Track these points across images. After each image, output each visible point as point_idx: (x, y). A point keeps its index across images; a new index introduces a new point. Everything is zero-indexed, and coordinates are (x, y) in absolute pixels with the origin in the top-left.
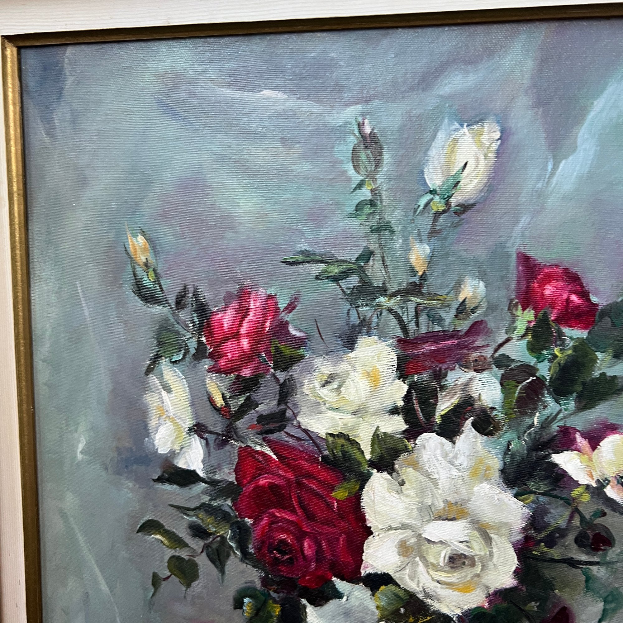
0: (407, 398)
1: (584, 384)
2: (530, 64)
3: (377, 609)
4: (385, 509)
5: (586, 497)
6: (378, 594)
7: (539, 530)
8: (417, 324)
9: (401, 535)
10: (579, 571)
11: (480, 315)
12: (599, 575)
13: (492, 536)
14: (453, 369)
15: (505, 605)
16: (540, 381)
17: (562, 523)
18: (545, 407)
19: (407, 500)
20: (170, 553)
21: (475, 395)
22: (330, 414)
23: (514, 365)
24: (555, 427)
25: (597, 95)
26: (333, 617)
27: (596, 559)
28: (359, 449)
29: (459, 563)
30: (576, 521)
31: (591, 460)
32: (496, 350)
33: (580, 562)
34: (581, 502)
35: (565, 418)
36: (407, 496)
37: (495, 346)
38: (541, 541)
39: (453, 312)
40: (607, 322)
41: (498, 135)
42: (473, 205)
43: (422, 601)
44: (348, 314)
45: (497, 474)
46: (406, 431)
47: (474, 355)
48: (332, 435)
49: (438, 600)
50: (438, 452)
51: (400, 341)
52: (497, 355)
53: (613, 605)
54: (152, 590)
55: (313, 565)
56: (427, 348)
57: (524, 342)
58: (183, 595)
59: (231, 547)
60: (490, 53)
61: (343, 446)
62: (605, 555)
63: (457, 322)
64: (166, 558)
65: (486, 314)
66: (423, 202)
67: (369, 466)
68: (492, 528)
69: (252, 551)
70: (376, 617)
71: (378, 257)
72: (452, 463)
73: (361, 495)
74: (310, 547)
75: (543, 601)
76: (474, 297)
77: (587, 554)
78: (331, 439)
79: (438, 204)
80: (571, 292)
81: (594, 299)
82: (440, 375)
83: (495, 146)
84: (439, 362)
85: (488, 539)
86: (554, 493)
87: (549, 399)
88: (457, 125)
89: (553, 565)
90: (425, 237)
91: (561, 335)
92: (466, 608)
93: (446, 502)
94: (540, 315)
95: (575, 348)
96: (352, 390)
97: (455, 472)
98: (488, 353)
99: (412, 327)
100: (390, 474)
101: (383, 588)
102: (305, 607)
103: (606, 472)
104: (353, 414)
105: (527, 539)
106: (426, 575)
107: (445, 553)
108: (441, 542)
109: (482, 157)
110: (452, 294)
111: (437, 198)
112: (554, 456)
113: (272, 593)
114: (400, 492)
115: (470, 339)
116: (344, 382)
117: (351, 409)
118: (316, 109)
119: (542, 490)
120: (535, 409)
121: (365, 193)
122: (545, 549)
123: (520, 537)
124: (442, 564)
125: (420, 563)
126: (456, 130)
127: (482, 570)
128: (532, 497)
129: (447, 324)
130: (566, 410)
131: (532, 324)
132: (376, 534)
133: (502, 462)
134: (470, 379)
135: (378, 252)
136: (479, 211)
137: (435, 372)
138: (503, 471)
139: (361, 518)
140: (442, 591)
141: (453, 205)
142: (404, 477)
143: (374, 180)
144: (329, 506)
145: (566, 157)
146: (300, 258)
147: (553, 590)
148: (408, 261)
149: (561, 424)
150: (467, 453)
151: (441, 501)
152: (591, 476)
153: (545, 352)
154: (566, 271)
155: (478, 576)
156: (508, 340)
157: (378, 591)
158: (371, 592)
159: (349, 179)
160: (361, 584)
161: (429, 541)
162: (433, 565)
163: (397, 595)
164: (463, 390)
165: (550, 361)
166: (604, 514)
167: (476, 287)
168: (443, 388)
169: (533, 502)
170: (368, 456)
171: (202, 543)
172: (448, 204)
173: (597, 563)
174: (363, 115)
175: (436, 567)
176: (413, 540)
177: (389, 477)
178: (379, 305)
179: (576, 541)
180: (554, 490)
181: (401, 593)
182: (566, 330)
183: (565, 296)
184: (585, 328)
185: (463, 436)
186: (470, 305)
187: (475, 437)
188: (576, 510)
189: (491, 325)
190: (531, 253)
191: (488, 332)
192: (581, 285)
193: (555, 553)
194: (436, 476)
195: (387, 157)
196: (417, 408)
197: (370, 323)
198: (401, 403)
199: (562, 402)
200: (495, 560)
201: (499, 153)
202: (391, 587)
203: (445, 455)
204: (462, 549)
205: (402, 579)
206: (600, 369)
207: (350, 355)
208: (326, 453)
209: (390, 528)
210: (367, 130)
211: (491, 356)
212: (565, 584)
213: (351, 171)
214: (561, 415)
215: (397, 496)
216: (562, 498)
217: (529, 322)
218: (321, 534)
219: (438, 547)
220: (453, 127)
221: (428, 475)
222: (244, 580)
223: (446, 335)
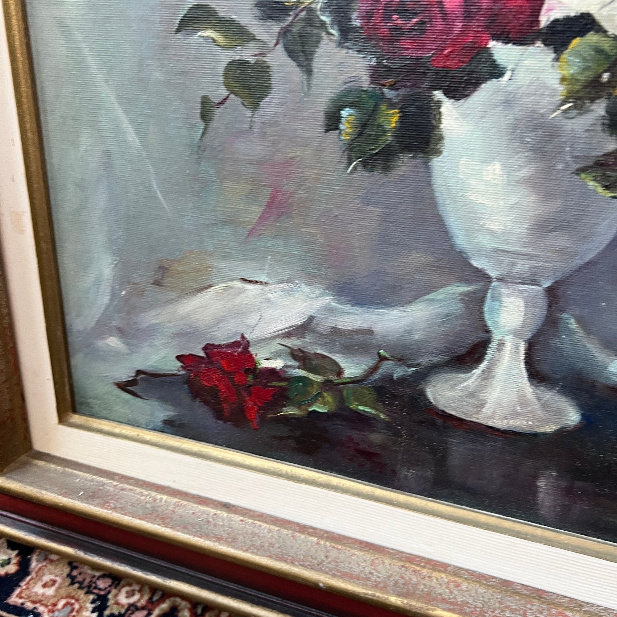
3: (562, 84)
6: (565, 55)
20: (227, 56)
26: (485, 113)
54: (201, 125)
55: (458, 26)
59: (323, 24)
69: (357, 23)
70: (559, 98)
101: (576, 41)
102: (439, 104)
113: (385, 90)
157: (567, 49)
158: (553, 55)
160: (539, 44)
163: (599, 51)
171: (276, 28)
181: (607, 44)
202: (592, 38)
205: (612, 18)
222: (343, 78)
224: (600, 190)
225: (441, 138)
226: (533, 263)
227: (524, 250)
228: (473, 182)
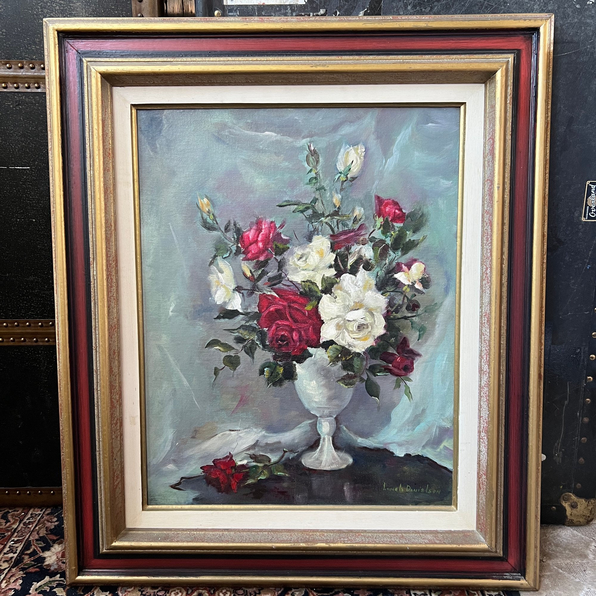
0: (336, 260)
1: (403, 244)
2: (374, 123)
3: (329, 358)
4: (329, 310)
5: (408, 290)
6: (328, 351)
7: (392, 307)
8: (338, 228)
9: (336, 321)
10: (409, 321)
11: (362, 221)
12: (416, 321)
13: (374, 313)
14: (353, 245)
15: (382, 342)
16: (387, 245)
17: (401, 302)
18: (390, 256)
19: (339, 305)
20: (224, 355)
21: (363, 255)
22: (303, 272)
23: (377, 240)
24: (394, 263)
25: (399, 134)
26: (309, 367)
27: (414, 314)
28: (316, 286)
29: (361, 328)
30: (406, 301)
31: (408, 274)
32: (370, 235)
33: (409, 317)
34: (407, 292)
35: (397, 259)
36: (338, 303)
37: (369, 233)
38: (393, 311)
39: (352, 221)
40: (409, 218)
41: (364, 150)
42: (356, 177)
43: (348, 349)
44: (308, 226)
45: (374, 286)
46: (336, 274)
47: (362, 238)
48: (304, 282)
49: (355, 347)
50: (350, 281)
51: (331, 236)
52: (370, 237)
53: (422, 332)
54: (215, 377)
55: (298, 344)
56: (343, 237)
57: (380, 230)
58: (232, 376)
59: (257, 344)
60: (359, 118)
61: (309, 286)
62: (417, 312)
63: (354, 225)
64: (222, 358)
65: (364, 221)
66: (337, 177)
67: (321, 293)
68: (374, 310)
69: (268, 343)
70: (328, 362)
71: (320, 201)
72: (356, 285)
73: (318, 306)
74: (296, 335)
75: (396, 336)
76: (359, 215)
77: (411, 313)
78: (303, 283)
79: (343, 178)
80: (396, 209)
81: (404, 211)
82: (348, 248)
83: (363, 154)
84: (348, 243)
85: (372, 315)
86: (396, 290)
87: (391, 252)
88: (348, 146)
89: (399, 321)
90: (339, 191)
91: (393, 226)
92: (366, 347)
93: (354, 302)
94: (385, 219)
95: (399, 231)
96: (312, 260)
97: (357, 289)
98: (367, 237)
99: (336, 229)
100: (330, 294)
101: (330, 347)
102: (295, 365)
103: (414, 278)
104: (313, 270)
105: (388, 311)
106: (349, 336)
107: (356, 324)
108: (354, 320)
109: (359, 159)
110: (351, 214)
111: (342, 175)
112: (395, 275)
113: (278, 362)
114: (335, 302)
115: (359, 232)
116: (308, 257)
117: (312, 269)
118: (290, 140)
119: (392, 290)
120: (386, 257)
121: (313, 174)
122: (395, 314)
123: (385, 311)
124: (355, 330)
125: (346, 332)
126: (348, 148)
127: (371, 329)
128: (388, 293)
129: (350, 226)
130: (398, 256)
131: (382, 223)
132: (325, 323)
133: (375, 281)
134: (361, 248)
135: (320, 199)
136: (359, 180)
137: (346, 247)
138: (376, 285)
139: (319, 317)
140: (356, 342)
141: (349, 178)
142: (336, 295)
143: (316, 169)
144: (304, 314)
145: (389, 158)
146: (285, 204)
147: (399, 331)
148: (332, 201)
149: (396, 262)
150: (361, 280)
151: (352, 302)
152: (409, 281)
153: (388, 234)
154: (393, 201)
155: (370, 332)
156: (374, 231)
157: (328, 349)
158: (325, 351)
159: (306, 168)
160: (321, 348)
161: (349, 321)
162: (351, 331)
163: (337, 349)
164: (358, 253)
165: (390, 237)
166: (416, 295)
167: (360, 210)
168: (350, 253)
169: (389, 296)
170: (320, 288)
171: (241, 345)
172: (347, 177)
173: (415, 316)
174: (310, 142)
175: (352, 332)
176: (342, 322)
177: (330, 296)
178: (321, 221)
179: (406, 309)
180: (396, 289)
181: (338, 347)
182: (395, 224)
183: (394, 211)
184: (402, 223)
185: (360, 272)
186: (358, 218)
187: (364, 272)
188: (405, 296)
189: (367, 225)
190: (379, 195)
191: (366, 228)
192: (399, 206)
193: (399, 315)
194: (349, 292)
195: (321, 159)
196: (340, 264)
197: (318, 229)
198: (333, 263)
199: (396, 253)
200: (376, 324)
201: (365, 157)
202: (334, 346)
203: (353, 282)
204: (363, 322)
205: (338, 341)
206: (408, 238)
207: (311, 244)
208: (301, 290)
209: (332, 319)
210: (312, 148)
211: (368, 238)
212: (404, 328)
213: (306, 165)
214: (396, 258)
215: (334, 304)
216: (399, 292)
217: (381, 222)
218: (301, 328)
219: (352, 323)
220: (346, 147)
221: (347, 292)
222: (264, 359)
223: (350, 231)
224: (344, 386)
225: (297, 375)
226: (330, 410)
227: (326, 406)
228: (308, 387)
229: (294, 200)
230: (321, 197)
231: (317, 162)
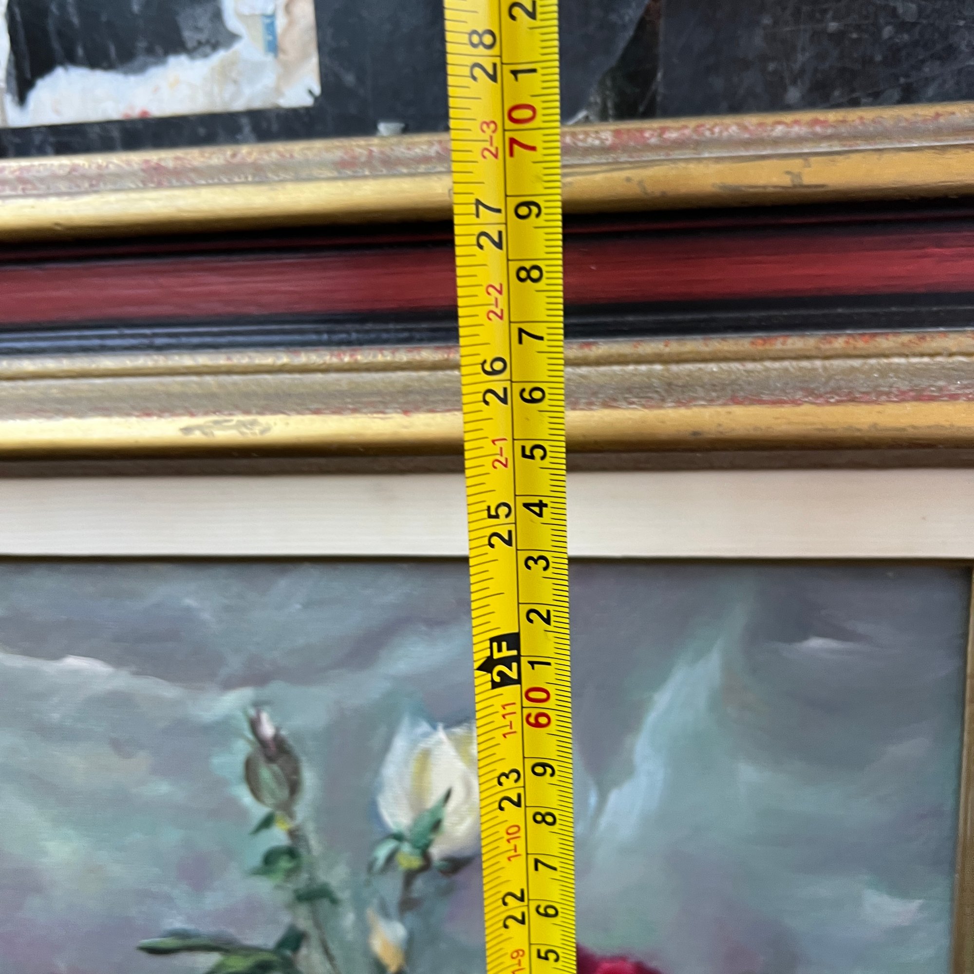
25: (659, 681)
42: (468, 859)
66: (382, 852)
71: (314, 941)
79: (408, 858)
88: (425, 727)
90: (393, 909)
109: (475, 782)
111: (406, 848)
121: (278, 836)
126: (426, 735)
135: (313, 933)
141: (435, 859)
143: (291, 815)
145: (617, 783)
146: (170, 942)
148: (367, 950)
172: (425, 855)
174: (258, 705)
195: (309, 777)
210: (268, 730)
213: (246, 797)
220: (419, 731)
229: (207, 929)
230: (318, 925)
231: (294, 787)
